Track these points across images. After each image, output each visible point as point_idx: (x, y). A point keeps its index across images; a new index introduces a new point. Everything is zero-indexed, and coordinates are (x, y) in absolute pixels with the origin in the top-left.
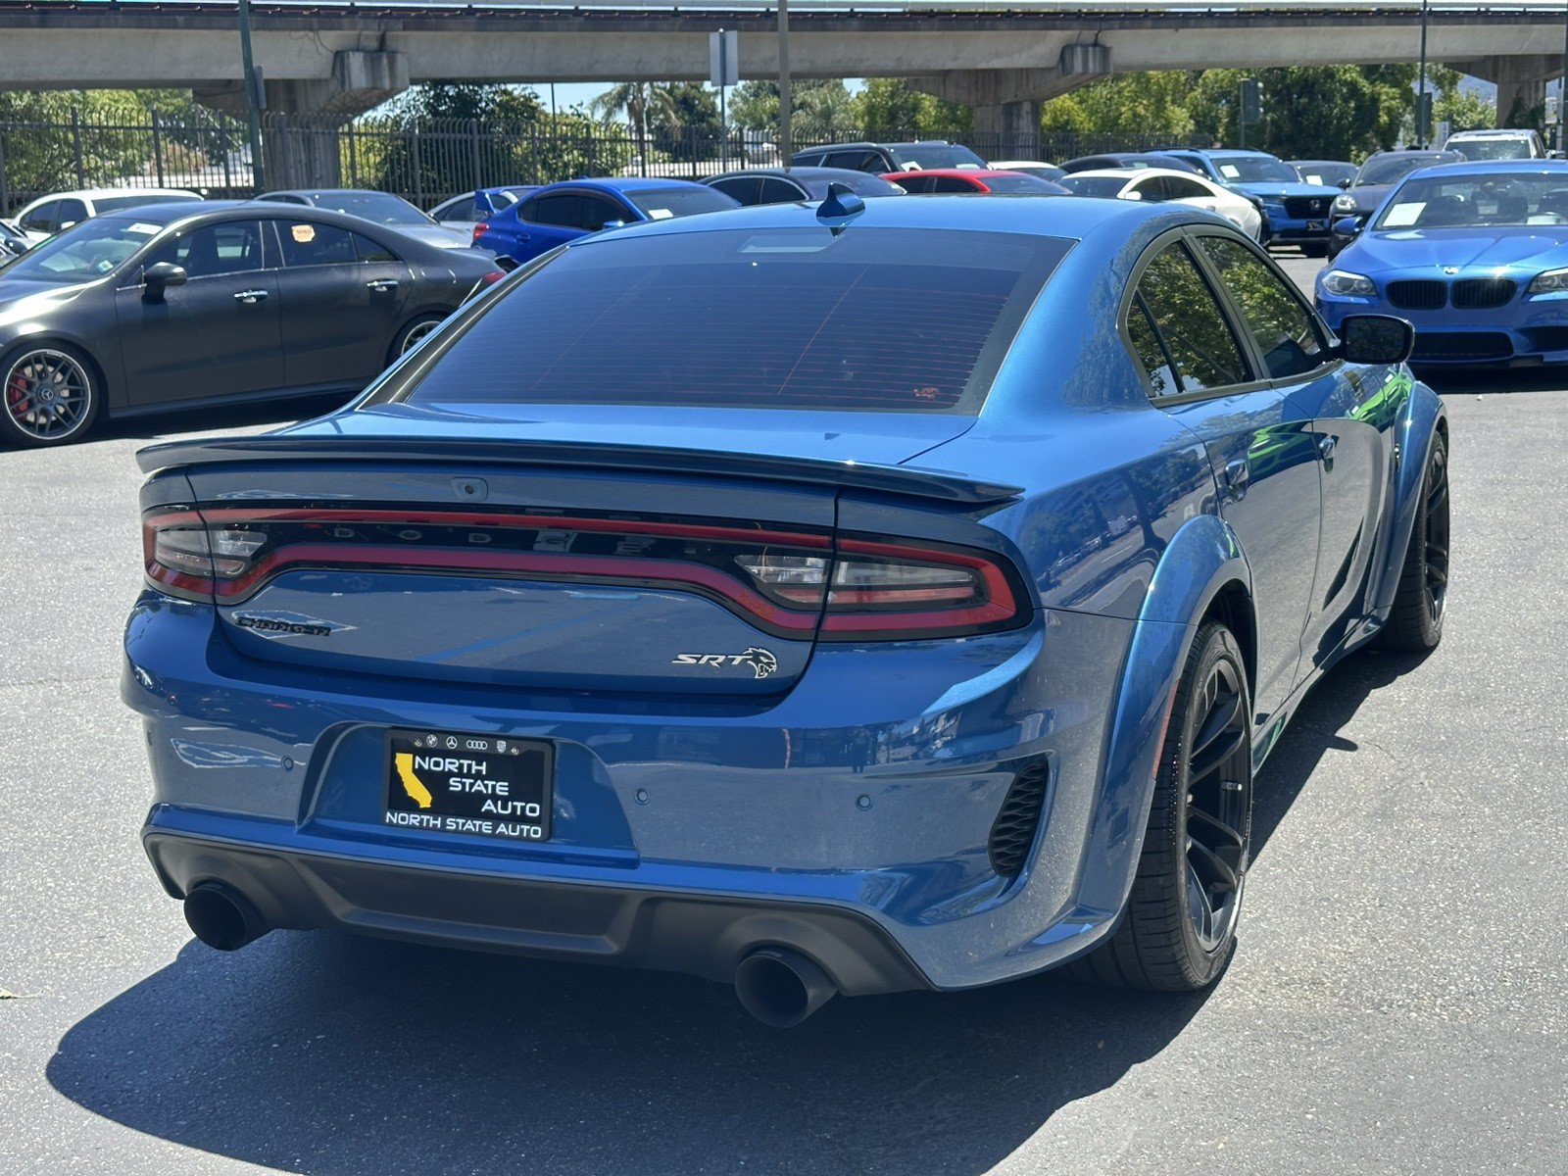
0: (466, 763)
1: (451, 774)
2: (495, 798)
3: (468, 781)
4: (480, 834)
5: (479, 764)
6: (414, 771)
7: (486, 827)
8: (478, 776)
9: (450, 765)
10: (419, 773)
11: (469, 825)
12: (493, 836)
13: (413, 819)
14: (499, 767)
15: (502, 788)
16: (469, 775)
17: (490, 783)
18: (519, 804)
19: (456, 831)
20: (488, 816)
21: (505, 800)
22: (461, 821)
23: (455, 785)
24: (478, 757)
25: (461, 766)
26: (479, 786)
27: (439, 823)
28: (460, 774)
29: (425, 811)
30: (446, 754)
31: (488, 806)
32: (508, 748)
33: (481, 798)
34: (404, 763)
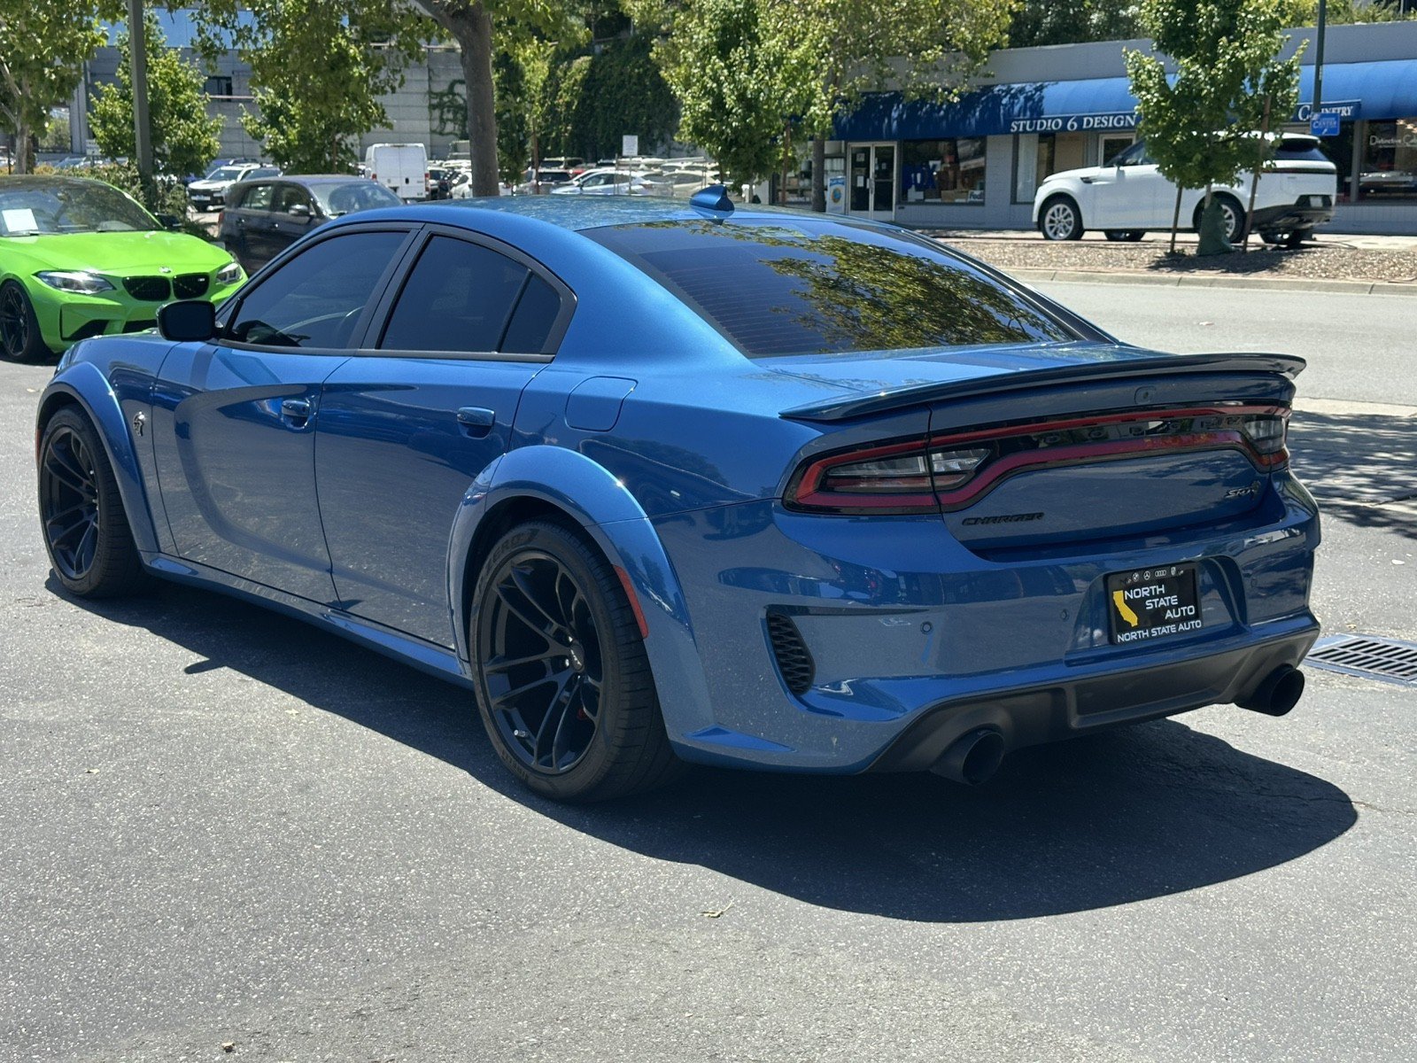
0: (1153, 588)
1: (1146, 598)
2: (1171, 607)
3: (1155, 600)
4: (1171, 634)
5: (1160, 587)
6: (1126, 602)
7: (1172, 628)
8: (1161, 595)
9: (1144, 592)
10: (1129, 602)
11: (1164, 631)
12: (1178, 633)
13: (1133, 636)
14: (1171, 585)
15: (1174, 600)
16: (1156, 596)
17: (1167, 598)
18: (1184, 608)
19: (1158, 637)
20: (1170, 622)
21: (1177, 607)
22: (1159, 629)
23: (1149, 605)
24: (1160, 582)
25: (1151, 592)
26: (1162, 602)
27: (1147, 633)
28: (1152, 597)
29: (1136, 629)
30: (1141, 584)
31: (1169, 614)
32: (1178, 571)
33: (1164, 609)
34: (1119, 597)
